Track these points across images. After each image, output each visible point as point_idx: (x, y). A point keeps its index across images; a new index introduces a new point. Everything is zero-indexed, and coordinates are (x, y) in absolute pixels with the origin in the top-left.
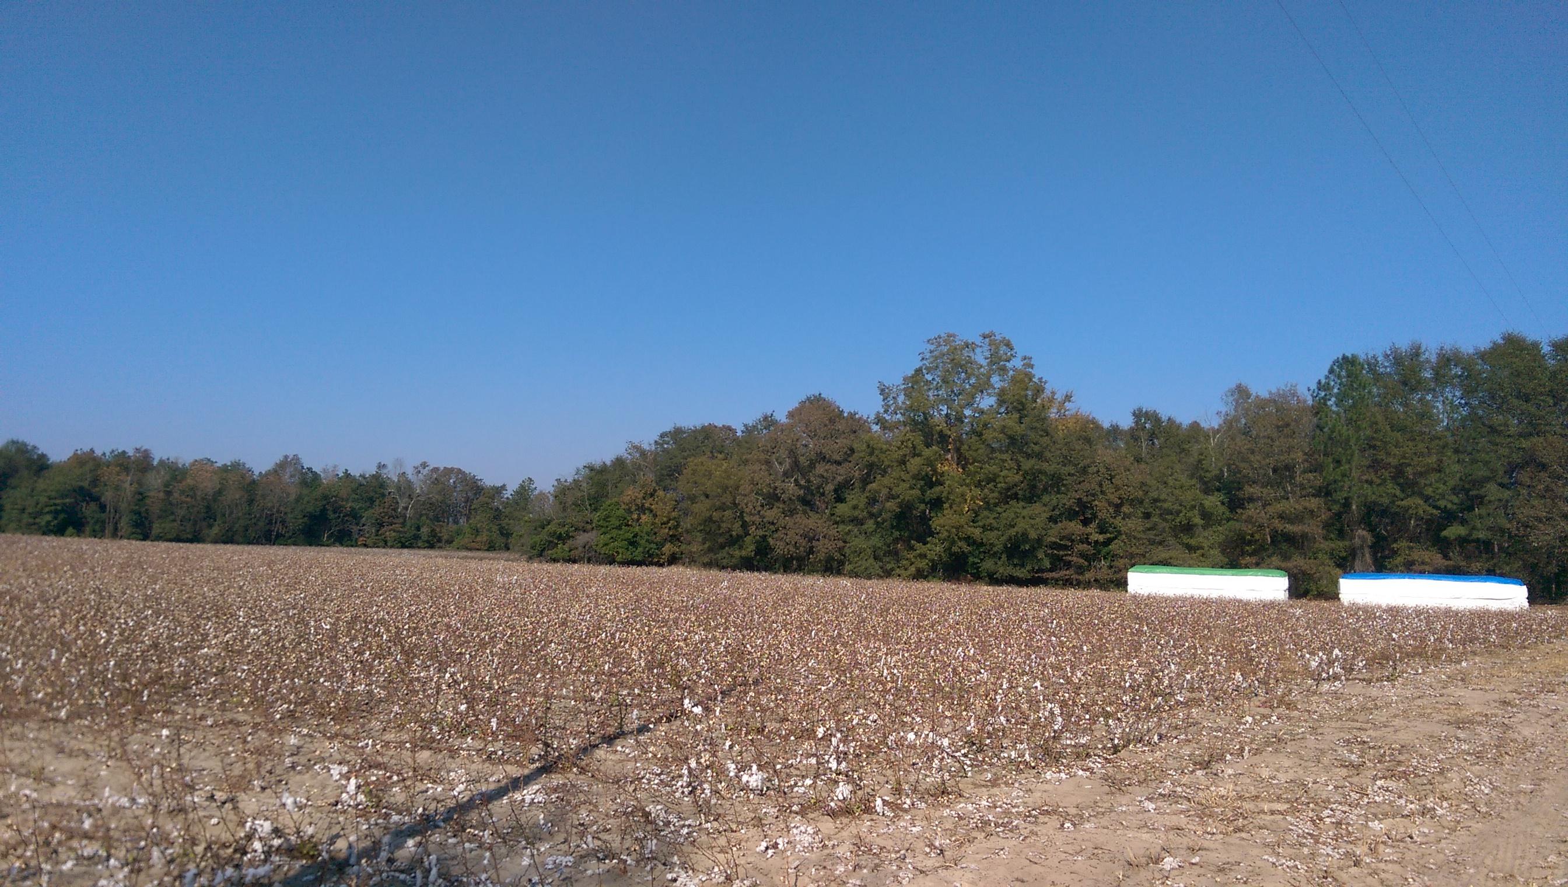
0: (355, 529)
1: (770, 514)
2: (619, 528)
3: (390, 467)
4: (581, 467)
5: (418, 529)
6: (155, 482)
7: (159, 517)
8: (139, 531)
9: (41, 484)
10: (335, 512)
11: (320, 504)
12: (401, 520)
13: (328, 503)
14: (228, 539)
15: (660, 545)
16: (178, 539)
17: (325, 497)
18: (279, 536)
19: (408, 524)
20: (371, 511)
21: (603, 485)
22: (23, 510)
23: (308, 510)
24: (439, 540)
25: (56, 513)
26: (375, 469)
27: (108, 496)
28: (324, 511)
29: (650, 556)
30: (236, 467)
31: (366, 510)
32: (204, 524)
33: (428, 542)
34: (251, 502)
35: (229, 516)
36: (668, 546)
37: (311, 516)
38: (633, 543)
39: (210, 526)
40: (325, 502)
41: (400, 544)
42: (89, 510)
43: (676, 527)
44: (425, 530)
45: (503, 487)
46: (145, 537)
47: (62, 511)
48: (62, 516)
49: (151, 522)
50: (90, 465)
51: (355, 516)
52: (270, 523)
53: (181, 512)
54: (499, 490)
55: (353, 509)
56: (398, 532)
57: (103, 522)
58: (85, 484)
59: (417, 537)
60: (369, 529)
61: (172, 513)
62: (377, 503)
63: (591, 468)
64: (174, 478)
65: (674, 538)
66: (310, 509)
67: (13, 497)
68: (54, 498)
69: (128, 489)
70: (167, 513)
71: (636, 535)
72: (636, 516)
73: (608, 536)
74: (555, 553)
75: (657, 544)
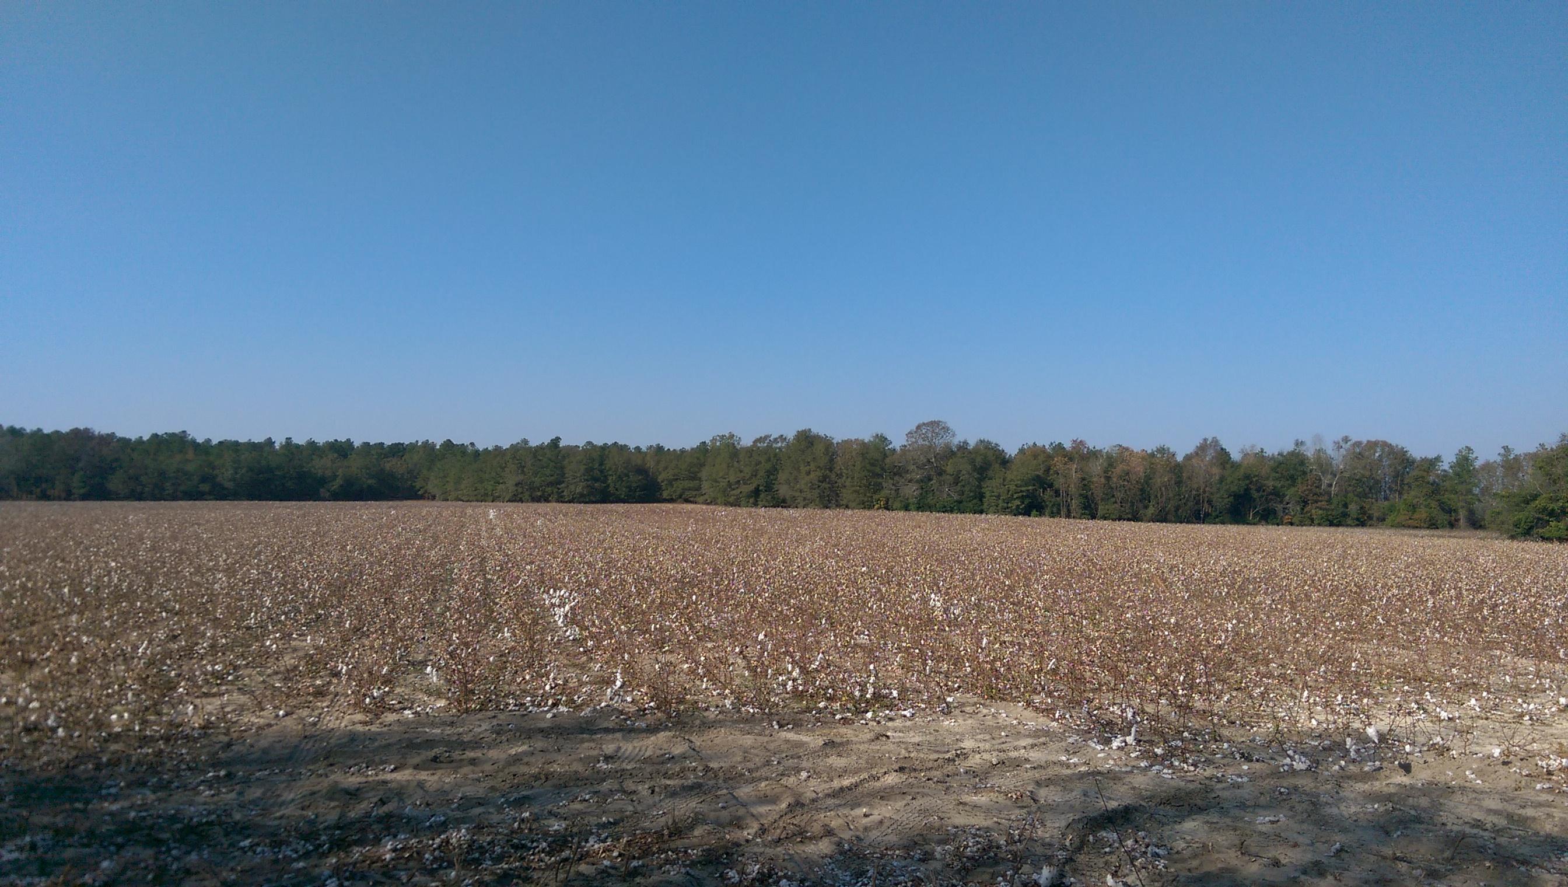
0: (1279, 507)
3: (1308, 443)
5: (1346, 506)
6: (1096, 468)
7: (1102, 500)
8: (1087, 511)
9: (1009, 476)
10: (1258, 491)
11: (1243, 484)
12: (1326, 497)
13: (1251, 483)
14: (1162, 518)
17: (1247, 477)
18: (1207, 515)
19: (1335, 501)
20: (1293, 490)
22: (998, 497)
23: (1232, 490)
24: (1370, 518)
25: (1023, 498)
26: (1293, 446)
27: (1059, 483)
28: (1247, 490)
30: (1162, 452)
31: (1288, 489)
32: (1141, 505)
33: (1358, 519)
34: (1179, 483)
35: (1161, 497)
37: (1236, 496)
39: (1146, 507)
40: (1247, 482)
41: (1326, 523)
42: (1046, 495)
44: (1353, 508)
45: (1438, 459)
46: (1093, 517)
47: (1027, 496)
48: (1027, 501)
49: (1096, 504)
50: (1041, 458)
51: (1277, 494)
52: (1198, 502)
53: (1119, 495)
54: (1432, 463)
55: (1275, 488)
56: (1325, 509)
57: (1059, 505)
58: (1040, 473)
59: (1345, 515)
60: (1294, 508)
61: (1113, 496)
62: (1300, 480)
64: (1111, 464)
66: (1234, 488)
67: (991, 487)
68: (1021, 486)
69: (1075, 476)
70: (1109, 496)
74: (1549, 531)
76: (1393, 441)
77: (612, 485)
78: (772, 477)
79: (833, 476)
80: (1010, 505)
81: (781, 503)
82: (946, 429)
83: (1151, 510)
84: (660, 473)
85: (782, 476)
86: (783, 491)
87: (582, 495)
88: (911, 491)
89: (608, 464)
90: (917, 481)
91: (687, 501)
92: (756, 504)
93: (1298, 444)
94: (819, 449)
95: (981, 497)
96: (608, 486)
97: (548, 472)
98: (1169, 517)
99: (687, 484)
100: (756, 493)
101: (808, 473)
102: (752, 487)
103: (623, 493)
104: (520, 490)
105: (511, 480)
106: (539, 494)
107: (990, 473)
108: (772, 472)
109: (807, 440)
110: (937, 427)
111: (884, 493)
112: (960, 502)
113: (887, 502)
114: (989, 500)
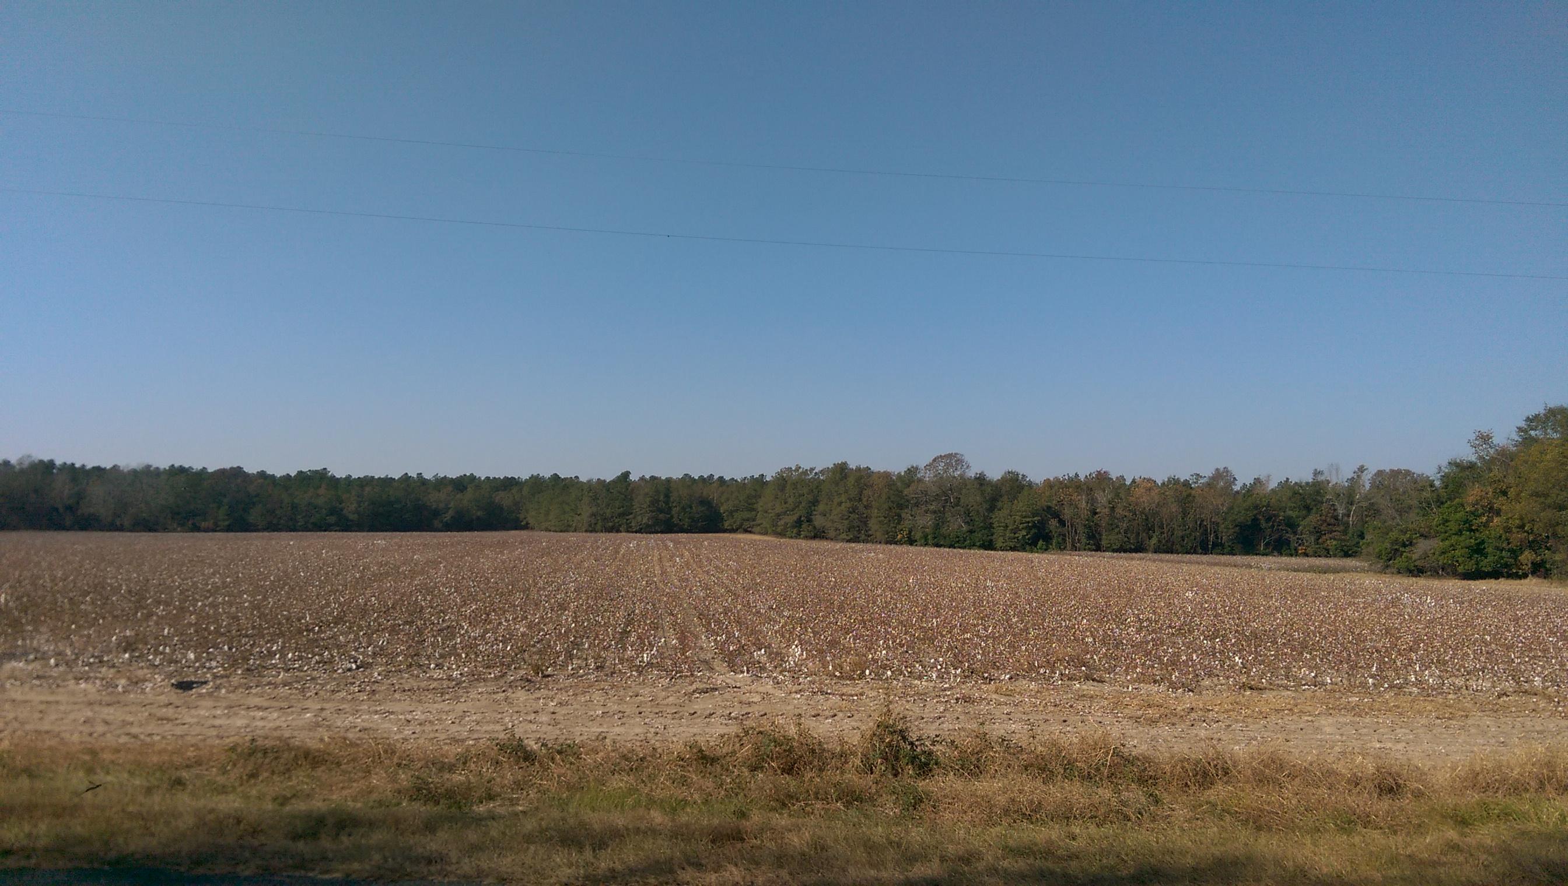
0: (1292, 538)
2: (1459, 533)
3: (1326, 473)
5: (1362, 536)
6: (1102, 498)
7: (1107, 530)
8: (1092, 542)
10: (1268, 521)
11: (1251, 514)
12: (1342, 528)
13: (1260, 513)
14: (1167, 548)
15: (1515, 553)
16: (1121, 549)
17: (1256, 507)
18: (1215, 545)
19: (1351, 531)
20: (1308, 519)
21: (1459, 484)
22: (1006, 527)
23: (1239, 520)
25: (1030, 528)
26: (1312, 476)
27: (1067, 513)
28: (1255, 520)
29: (1506, 565)
30: (1171, 482)
31: (1304, 518)
32: (1145, 535)
34: (1185, 514)
35: (1167, 526)
36: (1527, 553)
37: (1242, 527)
38: (1478, 550)
39: (1150, 538)
40: (1256, 512)
41: (1342, 553)
42: (1053, 525)
43: (1534, 531)
46: (1098, 548)
47: (1034, 526)
48: (1034, 531)
49: (1100, 534)
51: (1291, 525)
52: (1205, 533)
53: (1124, 526)
55: (1290, 518)
56: (1340, 540)
57: (1064, 535)
58: (1053, 504)
60: (1308, 538)
61: (1117, 526)
62: (1314, 510)
65: (1534, 545)
66: (1241, 519)
67: (999, 517)
68: (1027, 517)
69: (1084, 506)
70: (1112, 527)
71: (1483, 542)
72: (1484, 519)
73: (1447, 543)
74: (1400, 562)
75: (1512, 551)
77: (676, 516)
78: (813, 508)
79: (861, 508)
80: (1017, 535)
81: (819, 535)
82: (961, 462)
83: (1154, 541)
84: (722, 504)
85: (821, 507)
86: (819, 521)
87: (648, 526)
88: (925, 521)
89: (674, 496)
90: (934, 512)
91: (746, 531)
92: (798, 535)
93: (1317, 473)
94: (852, 480)
95: (990, 527)
96: (672, 517)
97: (617, 504)
98: (1176, 547)
99: (746, 515)
100: (799, 523)
101: (840, 504)
102: (795, 518)
103: (686, 523)
104: (593, 521)
105: (586, 511)
106: (610, 524)
107: (999, 504)
108: (815, 502)
109: (842, 469)
110: (953, 459)
111: (907, 524)
112: (971, 532)
113: (910, 532)
114: (998, 531)
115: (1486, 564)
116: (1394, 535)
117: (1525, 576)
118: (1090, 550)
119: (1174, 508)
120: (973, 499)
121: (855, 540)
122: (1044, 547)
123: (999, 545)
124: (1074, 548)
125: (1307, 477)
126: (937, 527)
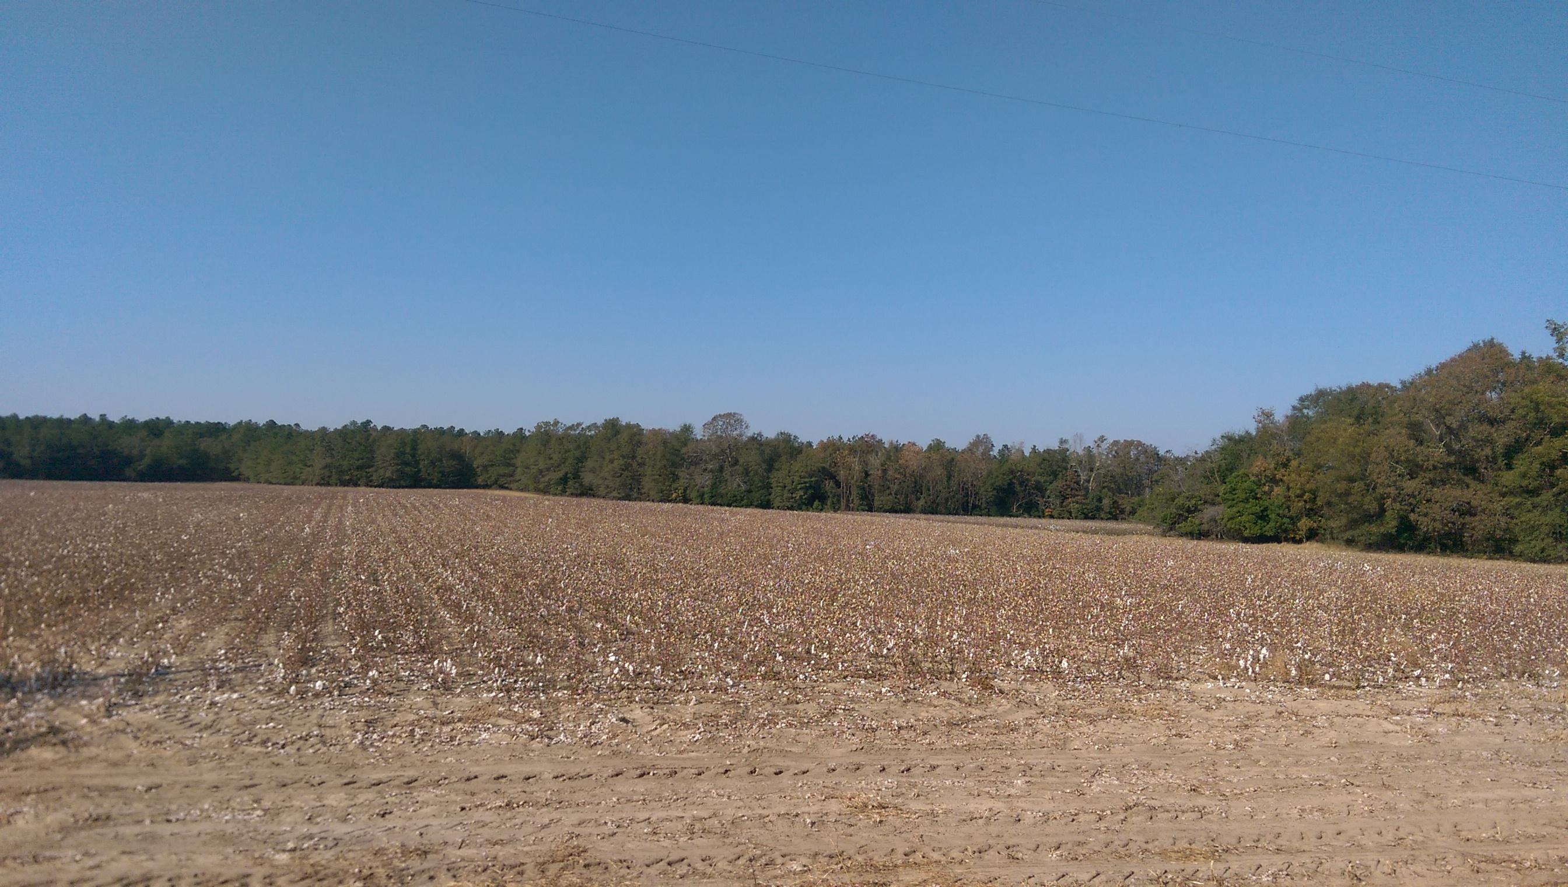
0: (1041, 501)
1: (1410, 486)
2: (1246, 501)
3: (1071, 442)
4: (1218, 437)
5: (1100, 500)
6: (875, 461)
7: (879, 492)
8: (865, 503)
9: (796, 467)
10: (1021, 485)
11: (1008, 478)
12: (1083, 492)
13: (1015, 478)
14: (932, 509)
15: (1294, 520)
16: (893, 510)
17: (1012, 472)
18: (974, 507)
19: (1090, 496)
20: (1055, 484)
21: (1238, 456)
22: (784, 487)
23: (997, 484)
24: (1122, 512)
25: (807, 489)
26: (1058, 444)
27: (842, 475)
28: (1011, 484)
29: (1286, 531)
30: (937, 446)
31: (1051, 483)
32: (913, 497)
33: (1110, 513)
34: (949, 477)
35: (933, 488)
36: (1304, 520)
37: (999, 489)
38: (1262, 516)
39: (918, 499)
40: (1011, 476)
41: (1083, 516)
42: (828, 485)
43: (1314, 500)
44: (1106, 502)
45: (1187, 456)
46: (870, 509)
47: (811, 487)
48: (810, 492)
49: (873, 495)
51: (1040, 489)
52: (966, 495)
53: (895, 487)
55: (1038, 482)
56: (1081, 503)
57: (839, 496)
58: (827, 465)
59: (1099, 509)
60: (1054, 501)
61: (889, 488)
62: (1060, 476)
63: (1230, 438)
64: (889, 458)
65: (1311, 513)
66: (999, 483)
67: (778, 477)
68: (804, 477)
69: (857, 467)
70: (885, 488)
71: (1266, 509)
72: (1266, 488)
73: (1235, 509)
74: (1184, 526)
75: (1291, 518)
76: (1147, 441)
77: (423, 470)
78: (580, 465)
79: (635, 464)
80: (794, 496)
81: (587, 492)
82: (739, 421)
83: (922, 502)
84: (476, 458)
85: (589, 464)
86: (588, 478)
87: (391, 480)
88: (704, 480)
89: (421, 448)
90: (711, 471)
91: (502, 487)
92: (563, 492)
93: (1063, 442)
94: (624, 437)
95: (768, 487)
96: (419, 471)
97: (356, 455)
98: (941, 508)
99: (502, 470)
100: (564, 480)
101: (612, 461)
102: (560, 474)
103: (436, 477)
104: (327, 474)
105: (319, 462)
106: (347, 478)
107: (776, 465)
108: (581, 459)
109: (613, 427)
110: (732, 419)
111: (682, 482)
112: (749, 491)
113: (685, 491)
114: (776, 491)
115: (1269, 530)
116: (1180, 501)
117: (1300, 542)
118: (863, 510)
119: (939, 472)
120: (751, 459)
121: (628, 498)
122: (820, 507)
123: (776, 504)
124: (848, 509)
125: (1055, 446)
126: (714, 486)
